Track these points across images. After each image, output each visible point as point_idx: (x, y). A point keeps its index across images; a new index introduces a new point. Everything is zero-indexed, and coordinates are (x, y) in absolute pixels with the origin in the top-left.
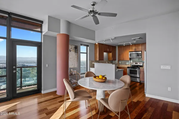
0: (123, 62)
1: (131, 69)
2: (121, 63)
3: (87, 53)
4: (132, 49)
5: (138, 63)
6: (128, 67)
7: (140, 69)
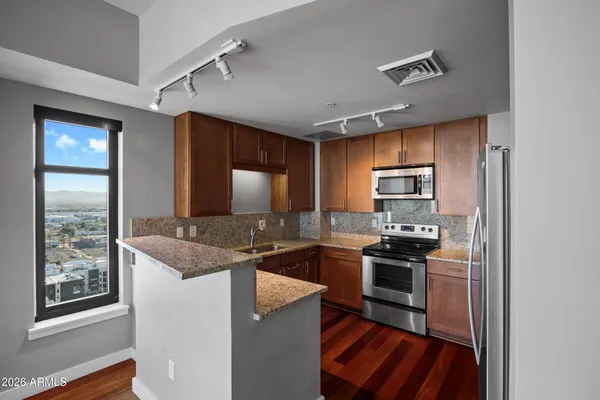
0: (346, 219)
1: (379, 260)
2: (339, 225)
3: (112, 173)
4: (384, 152)
5: (418, 228)
6: (367, 251)
7: (425, 261)
